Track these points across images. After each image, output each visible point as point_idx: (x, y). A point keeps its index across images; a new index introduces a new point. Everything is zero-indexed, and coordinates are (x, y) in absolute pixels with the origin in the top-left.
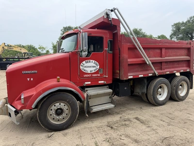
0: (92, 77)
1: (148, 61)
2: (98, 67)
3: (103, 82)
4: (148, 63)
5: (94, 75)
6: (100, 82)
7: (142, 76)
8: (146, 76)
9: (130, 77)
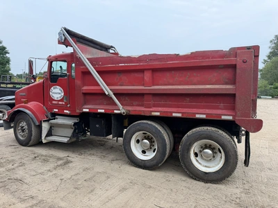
0: (58, 104)
1: (107, 90)
2: (63, 94)
3: (67, 112)
4: (107, 94)
5: (60, 103)
6: (65, 111)
7: (103, 111)
8: (110, 112)
9: (84, 110)
